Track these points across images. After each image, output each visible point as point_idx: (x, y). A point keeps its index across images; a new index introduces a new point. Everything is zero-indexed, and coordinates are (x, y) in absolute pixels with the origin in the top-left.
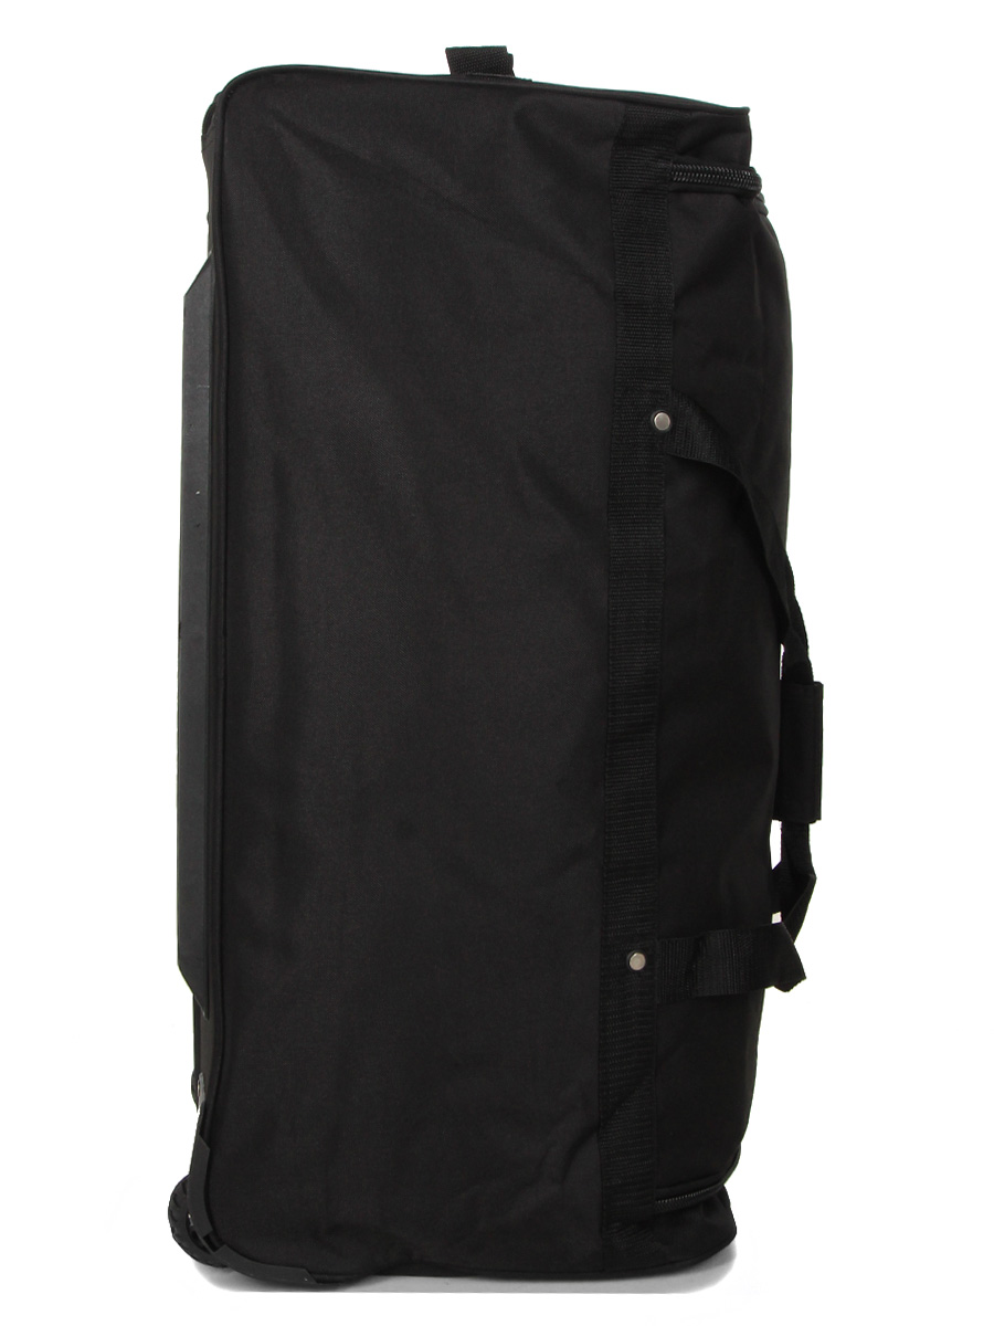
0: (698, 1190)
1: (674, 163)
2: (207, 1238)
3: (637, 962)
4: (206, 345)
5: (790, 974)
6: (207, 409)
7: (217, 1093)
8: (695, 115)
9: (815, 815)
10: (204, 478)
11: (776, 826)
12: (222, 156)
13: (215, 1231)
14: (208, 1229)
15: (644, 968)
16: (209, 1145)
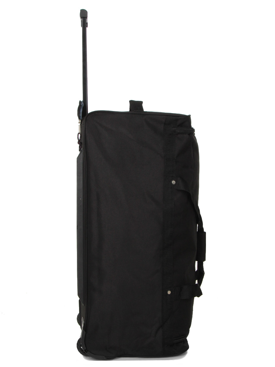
0: (182, 338)
1: (177, 128)
2: (85, 350)
3: (169, 292)
4: (82, 169)
5: (199, 294)
6: (82, 182)
7: (87, 321)
8: (180, 117)
9: (204, 260)
10: (82, 196)
11: (196, 262)
12: (85, 130)
13: (86, 349)
14: (85, 348)
15: (171, 294)
16: (85, 331)
